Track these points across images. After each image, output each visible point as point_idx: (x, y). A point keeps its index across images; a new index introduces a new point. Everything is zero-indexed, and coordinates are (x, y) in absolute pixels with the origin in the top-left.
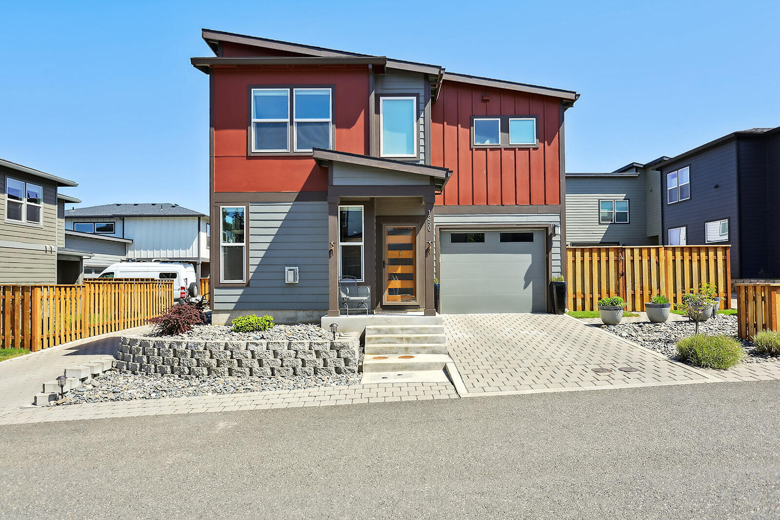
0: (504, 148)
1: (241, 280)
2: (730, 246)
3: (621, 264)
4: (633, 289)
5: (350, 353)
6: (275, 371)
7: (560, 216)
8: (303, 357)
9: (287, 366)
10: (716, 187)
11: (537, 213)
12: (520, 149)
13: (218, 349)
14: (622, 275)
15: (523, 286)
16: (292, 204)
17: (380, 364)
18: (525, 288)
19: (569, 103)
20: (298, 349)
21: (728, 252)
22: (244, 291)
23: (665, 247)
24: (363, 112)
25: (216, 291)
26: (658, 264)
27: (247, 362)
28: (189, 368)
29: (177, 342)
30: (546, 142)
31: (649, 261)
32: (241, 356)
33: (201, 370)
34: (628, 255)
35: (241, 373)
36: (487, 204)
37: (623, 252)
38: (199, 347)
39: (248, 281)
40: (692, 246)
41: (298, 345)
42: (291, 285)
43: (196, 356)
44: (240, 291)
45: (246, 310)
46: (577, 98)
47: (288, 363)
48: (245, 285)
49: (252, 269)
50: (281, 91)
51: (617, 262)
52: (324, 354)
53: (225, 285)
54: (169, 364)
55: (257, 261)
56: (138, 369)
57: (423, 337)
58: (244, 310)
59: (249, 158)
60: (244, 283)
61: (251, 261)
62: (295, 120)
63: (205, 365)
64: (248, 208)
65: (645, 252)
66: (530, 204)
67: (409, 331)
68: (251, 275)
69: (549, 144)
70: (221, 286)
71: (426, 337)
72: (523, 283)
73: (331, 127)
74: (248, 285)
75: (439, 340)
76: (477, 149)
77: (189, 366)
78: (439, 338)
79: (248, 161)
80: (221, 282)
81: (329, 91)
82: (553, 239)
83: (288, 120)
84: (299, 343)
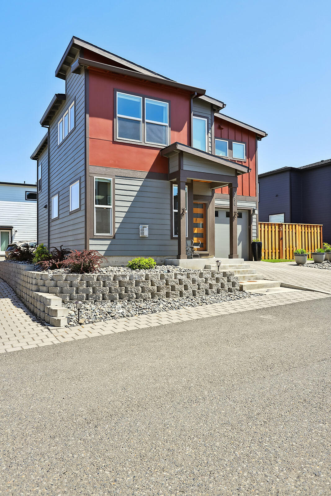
0: (230, 159)
1: (109, 234)
2: (322, 225)
3: (281, 233)
4: (286, 247)
5: (235, 279)
6: (196, 292)
7: (256, 204)
8: (211, 282)
9: (202, 289)
10: (277, 196)
11: (246, 201)
12: (238, 161)
13: (157, 279)
14: (281, 239)
16: (143, 180)
17: (252, 285)
19: (260, 137)
20: (207, 277)
21: (322, 228)
22: (111, 242)
23: (298, 225)
24: (187, 123)
25: (91, 242)
26: (296, 233)
27: (178, 287)
28: (136, 294)
29: (122, 275)
30: (250, 159)
31: (292, 232)
32: (173, 283)
33: (147, 295)
34: (284, 228)
35: (175, 295)
36: (222, 193)
37: (282, 226)
38: (142, 278)
39: (114, 234)
40: (308, 224)
41: (207, 274)
42: (144, 238)
43: (141, 284)
44: (108, 242)
45: (112, 256)
46: (266, 135)
47: (203, 287)
48: (112, 238)
49: (117, 226)
50: (136, 98)
51: (279, 231)
52: (222, 280)
53: (98, 237)
54: (117, 292)
55: (120, 220)
56: (85, 298)
57: (246, 270)
58: (110, 256)
60: (112, 236)
61: (117, 220)
62: (146, 121)
63: (150, 291)
64: (114, 180)
65: (290, 226)
66: (243, 195)
67: (233, 267)
68: (116, 230)
69: (251, 161)
70: (95, 237)
71: (247, 270)
73: (169, 129)
74: (114, 237)
75: (253, 272)
77: (137, 292)
78: (253, 271)
79: (113, 144)
80: (95, 235)
81: (166, 105)
82: (253, 217)
83: (141, 120)
84: (207, 273)
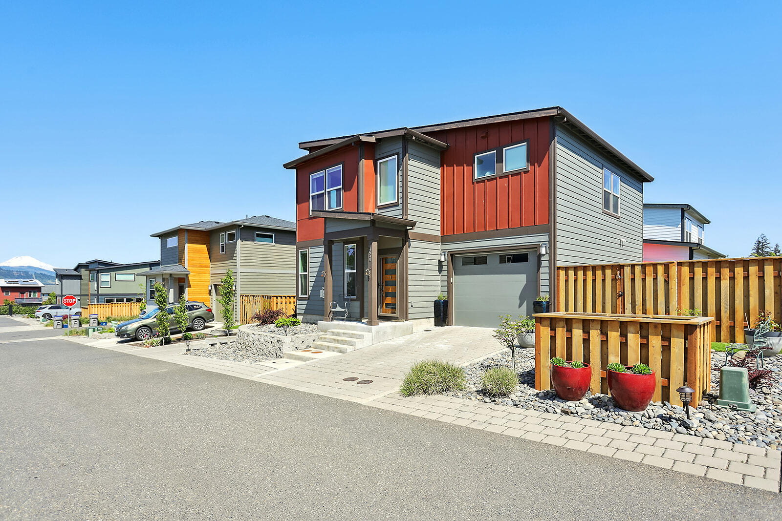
0: (499, 177)
1: (307, 296)
3: (618, 284)
7: (549, 235)
12: (512, 175)
14: (620, 295)
15: (518, 305)
18: (520, 306)
26: (667, 282)
30: (536, 165)
31: (655, 279)
34: (627, 273)
37: (622, 270)
44: (306, 303)
48: (307, 299)
49: (310, 288)
50: (318, 174)
51: (614, 280)
55: (312, 284)
59: (310, 219)
62: (327, 190)
64: (308, 250)
66: (521, 226)
68: (310, 292)
69: (539, 166)
71: (346, 340)
72: (518, 302)
73: (342, 191)
74: (309, 298)
75: (352, 344)
76: (477, 183)
78: (352, 342)
79: (309, 221)
81: (340, 167)
82: (542, 259)
83: (324, 191)
